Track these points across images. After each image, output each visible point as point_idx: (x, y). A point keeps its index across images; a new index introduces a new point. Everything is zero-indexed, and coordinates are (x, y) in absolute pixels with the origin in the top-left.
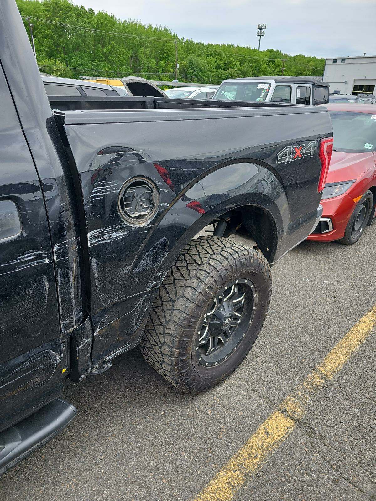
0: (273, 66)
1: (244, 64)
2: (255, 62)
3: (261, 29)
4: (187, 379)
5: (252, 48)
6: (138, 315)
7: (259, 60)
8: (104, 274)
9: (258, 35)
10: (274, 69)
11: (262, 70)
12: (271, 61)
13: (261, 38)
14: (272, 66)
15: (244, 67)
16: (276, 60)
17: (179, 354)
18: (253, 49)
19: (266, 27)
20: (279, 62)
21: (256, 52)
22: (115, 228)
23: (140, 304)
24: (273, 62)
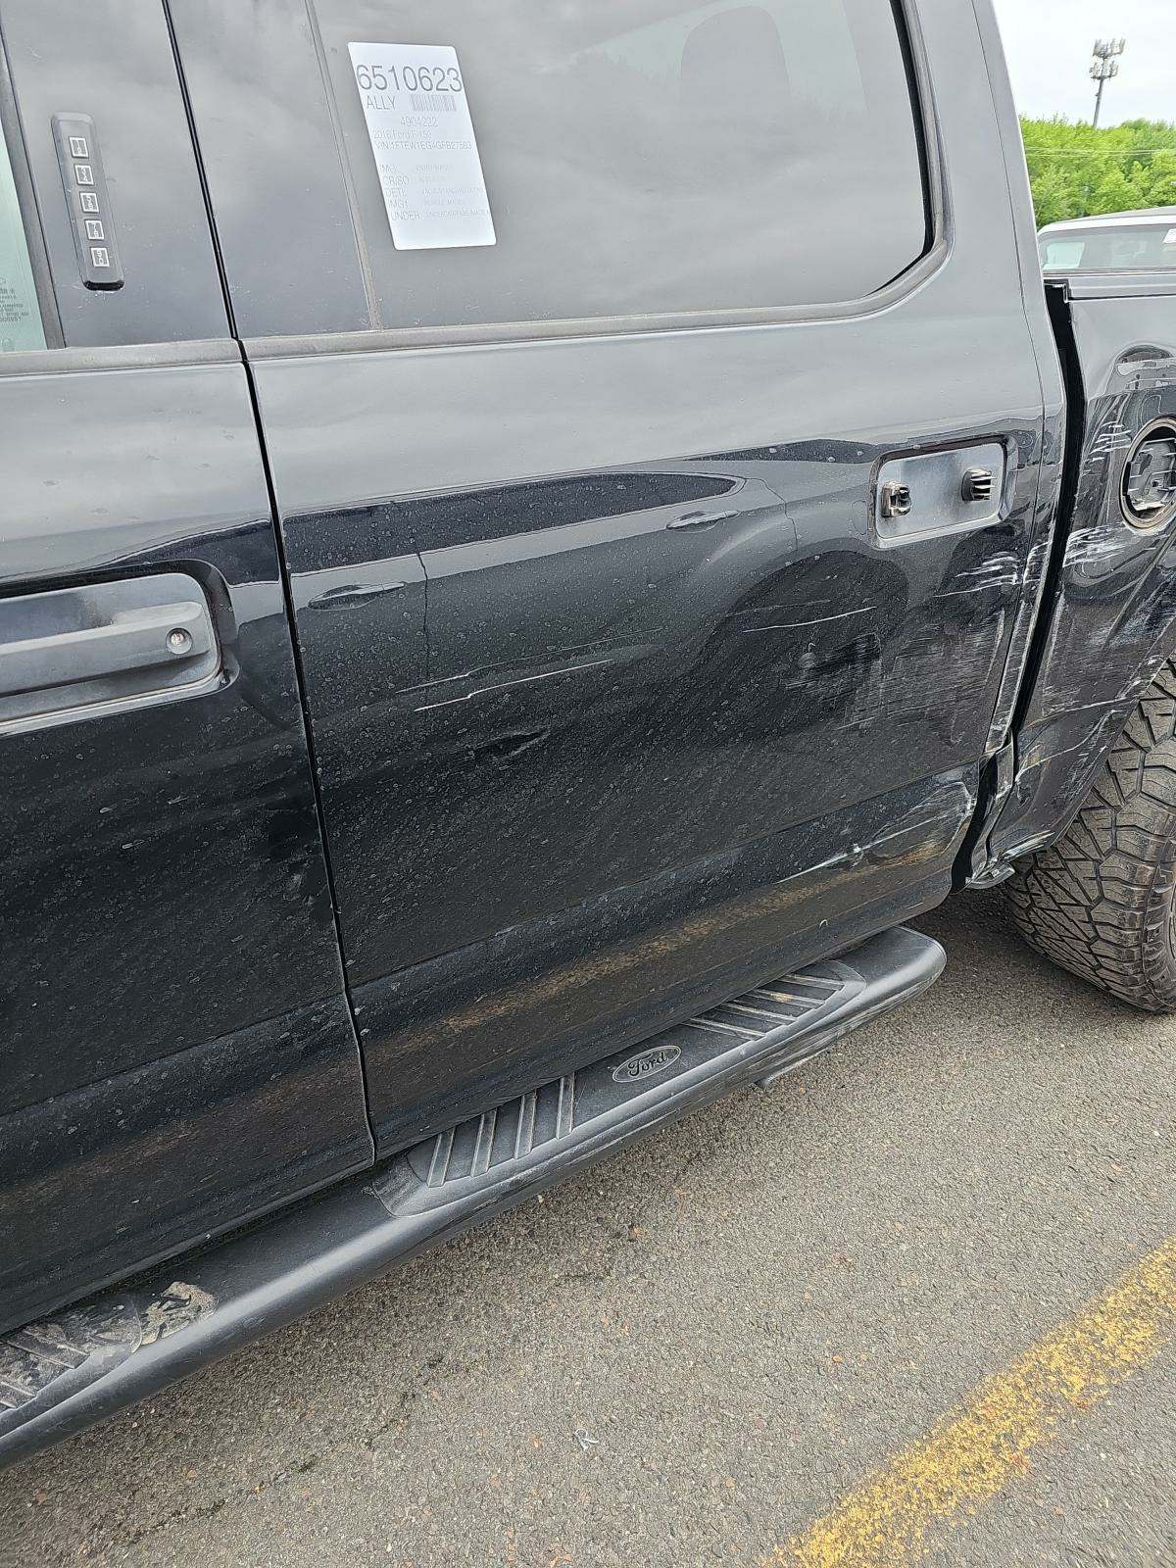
0: (1146, 173)
1: (1040, 176)
2: (1079, 168)
3: (1105, 57)
4: (1153, 952)
5: (1073, 122)
6: (1085, 759)
7: (1095, 159)
8: (1067, 636)
9: (1094, 77)
10: (1146, 185)
11: (1101, 191)
12: (1138, 158)
13: (1104, 88)
14: (1141, 175)
15: (1040, 185)
16: (1158, 154)
17: (1152, 876)
18: (1075, 125)
19: (1122, 45)
20: (1167, 159)
21: (1085, 133)
22: (1106, 532)
23: (1096, 732)
24: (1143, 158)
